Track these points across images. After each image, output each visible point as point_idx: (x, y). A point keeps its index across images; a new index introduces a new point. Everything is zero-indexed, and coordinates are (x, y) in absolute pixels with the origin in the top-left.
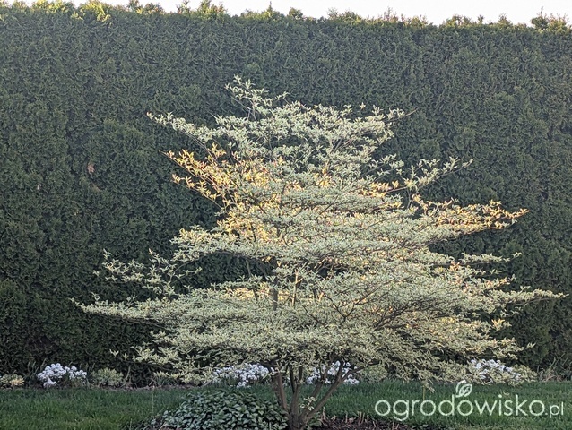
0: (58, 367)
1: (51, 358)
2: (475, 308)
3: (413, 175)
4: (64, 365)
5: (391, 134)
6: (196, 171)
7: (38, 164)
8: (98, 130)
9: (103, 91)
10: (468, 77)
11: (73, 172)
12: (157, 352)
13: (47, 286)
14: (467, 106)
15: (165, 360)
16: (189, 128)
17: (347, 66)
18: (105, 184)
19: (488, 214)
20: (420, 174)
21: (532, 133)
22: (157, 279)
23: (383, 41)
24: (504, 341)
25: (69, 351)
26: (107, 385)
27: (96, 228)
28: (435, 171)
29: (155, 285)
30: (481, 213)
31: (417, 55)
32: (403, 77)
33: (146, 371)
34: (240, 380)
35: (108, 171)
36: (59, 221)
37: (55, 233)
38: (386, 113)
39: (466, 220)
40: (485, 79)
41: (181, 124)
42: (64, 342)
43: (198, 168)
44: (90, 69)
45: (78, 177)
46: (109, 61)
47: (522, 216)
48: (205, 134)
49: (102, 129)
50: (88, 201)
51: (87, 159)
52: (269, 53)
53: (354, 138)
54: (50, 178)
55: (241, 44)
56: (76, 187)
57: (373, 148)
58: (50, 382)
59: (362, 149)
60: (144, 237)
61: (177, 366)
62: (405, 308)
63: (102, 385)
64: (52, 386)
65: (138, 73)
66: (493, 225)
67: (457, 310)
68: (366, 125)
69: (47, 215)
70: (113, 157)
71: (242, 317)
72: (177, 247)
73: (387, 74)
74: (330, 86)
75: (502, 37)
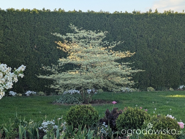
0: (30, 91)
1: (28, 90)
2: (125, 74)
3: (111, 45)
4: (31, 91)
5: (105, 36)
6: (62, 46)
7: (23, 46)
8: (37, 38)
9: (38, 29)
10: (119, 25)
11: (31, 48)
12: (55, 86)
13: (26, 73)
14: (119, 31)
15: (57, 88)
16: (61, 36)
17: (92, 23)
18: (39, 50)
19: (127, 54)
20: (112, 45)
21: (133, 37)
22: (54, 70)
23: (100, 17)
24: (131, 81)
25: (32, 88)
26: (41, 95)
27: (37, 60)
28: (116, 44)
29: (54, 71)
30: (126, 53)
31: (108, 20)
32: (105, 25)
33: (49, 92)
34: (71, 93)
35: (40, 47)
36: (29, 59)
37: (28, 61)
38: (104, 32)
39: (122, 55)
40: (123, 25)
41: (59, 35)
42: (31, 86)
43: (62, 45)
44: (35, 24)
45: (33, 49)
46: (39, 22)
47: (134, 54)
48: (64, 37)
49: (38, 38)
50: (35, 54)
51: (34, 45)
52: (75, 20)
53: (97, 37)
54: (26, 49)
55: (68, 18)
56: (32, 51)
57: (101, 40)
58: (28, 95)
59: (99, 40)
60: (48, 62)
61: (60, 89)
62: (110, 74)
63: (40, 95)
64: (29, 96)
65: (45, 25)
66: (128, 56)
67: (121, 75)
68: (100, 34)
69: (26, 57)
70: (40, 44)
71: (74, 78)
72: (59, 62)
73: (101, 24)
74: (89, 27)
75: (126, 16)
